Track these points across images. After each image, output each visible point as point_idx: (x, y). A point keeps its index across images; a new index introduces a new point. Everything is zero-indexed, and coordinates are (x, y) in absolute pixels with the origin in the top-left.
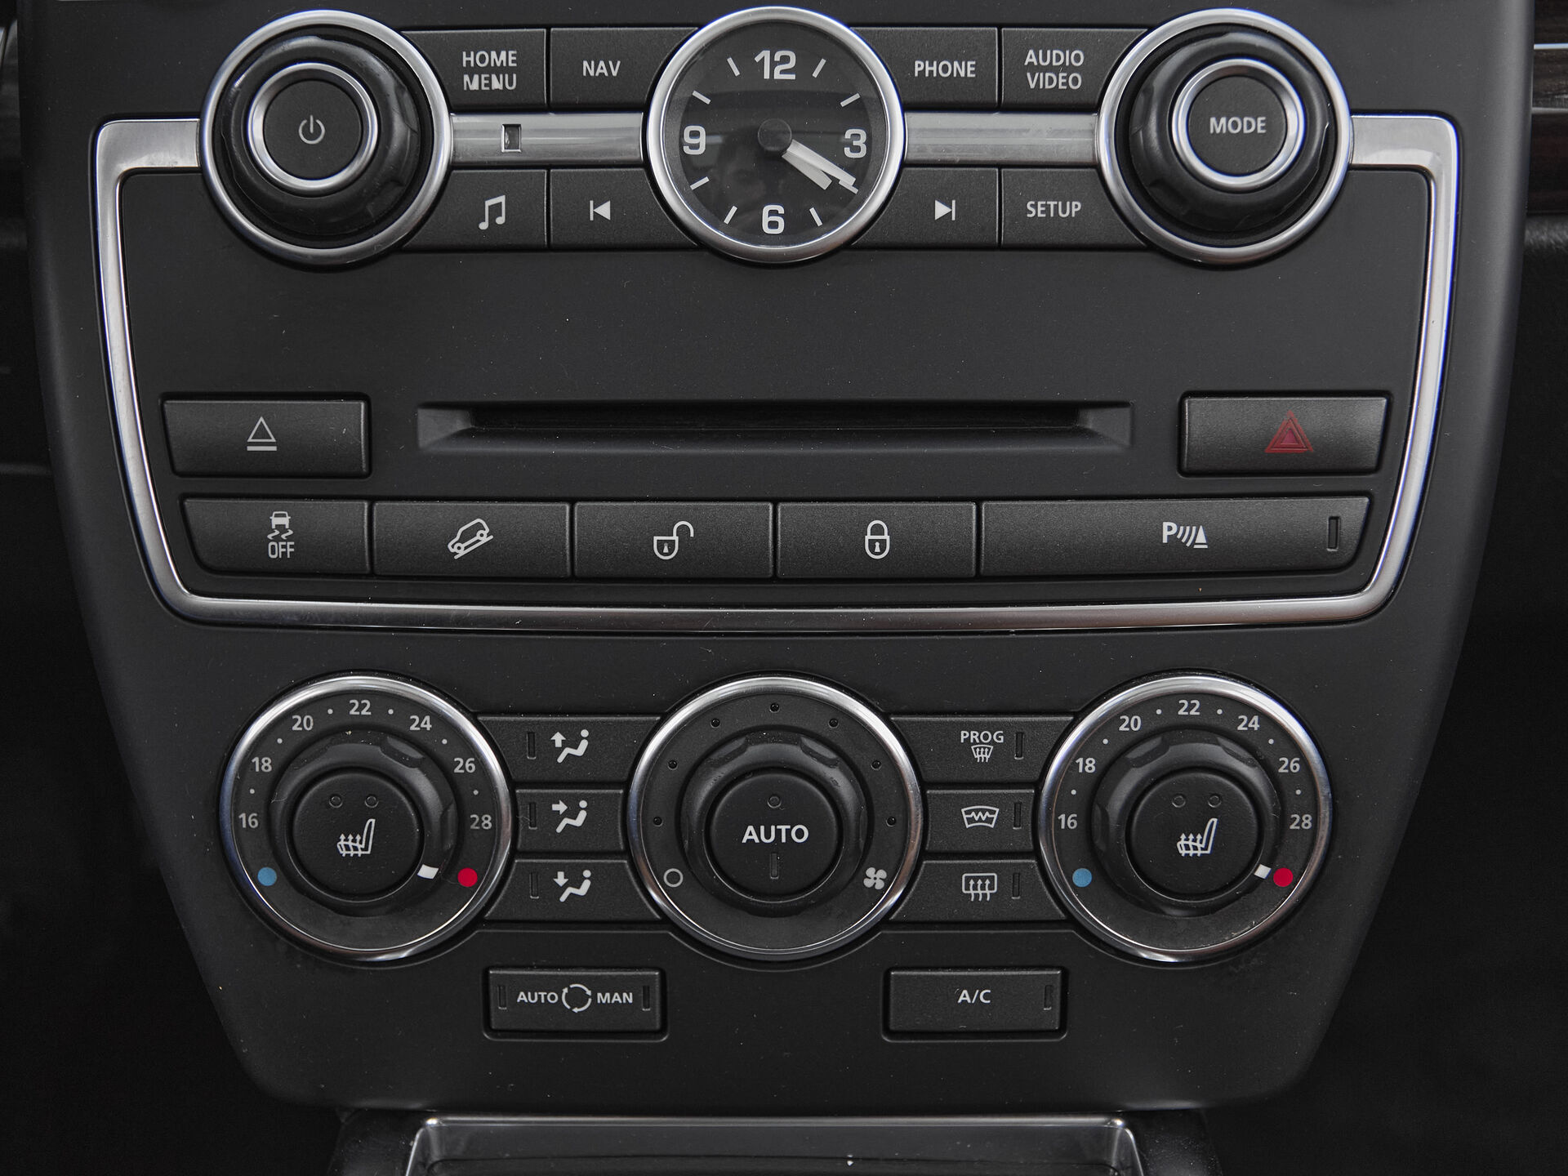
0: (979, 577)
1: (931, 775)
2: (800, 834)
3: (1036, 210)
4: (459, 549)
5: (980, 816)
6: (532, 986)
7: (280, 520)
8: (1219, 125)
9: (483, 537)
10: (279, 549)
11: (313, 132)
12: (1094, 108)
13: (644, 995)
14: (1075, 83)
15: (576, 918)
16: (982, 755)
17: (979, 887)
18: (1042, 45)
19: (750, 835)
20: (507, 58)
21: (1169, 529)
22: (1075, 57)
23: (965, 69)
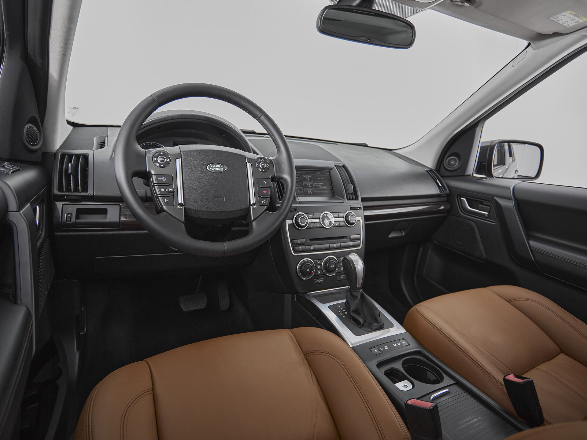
1: (339, 262)
2: (334, 266)
3: (341, 224)
4: (311, 249)
6: (317, 280)
7: (300, 248)
9: (313, 248)
10: (300, 250)
11: (303, 221)
12: (344, 217)
13: (323, 280)
14: (342, 216)
15: (319, 275)
19: (331, 266)
20: (311, 215)
21: (350, 244)
22: (342, 214)
23: (337, 215)
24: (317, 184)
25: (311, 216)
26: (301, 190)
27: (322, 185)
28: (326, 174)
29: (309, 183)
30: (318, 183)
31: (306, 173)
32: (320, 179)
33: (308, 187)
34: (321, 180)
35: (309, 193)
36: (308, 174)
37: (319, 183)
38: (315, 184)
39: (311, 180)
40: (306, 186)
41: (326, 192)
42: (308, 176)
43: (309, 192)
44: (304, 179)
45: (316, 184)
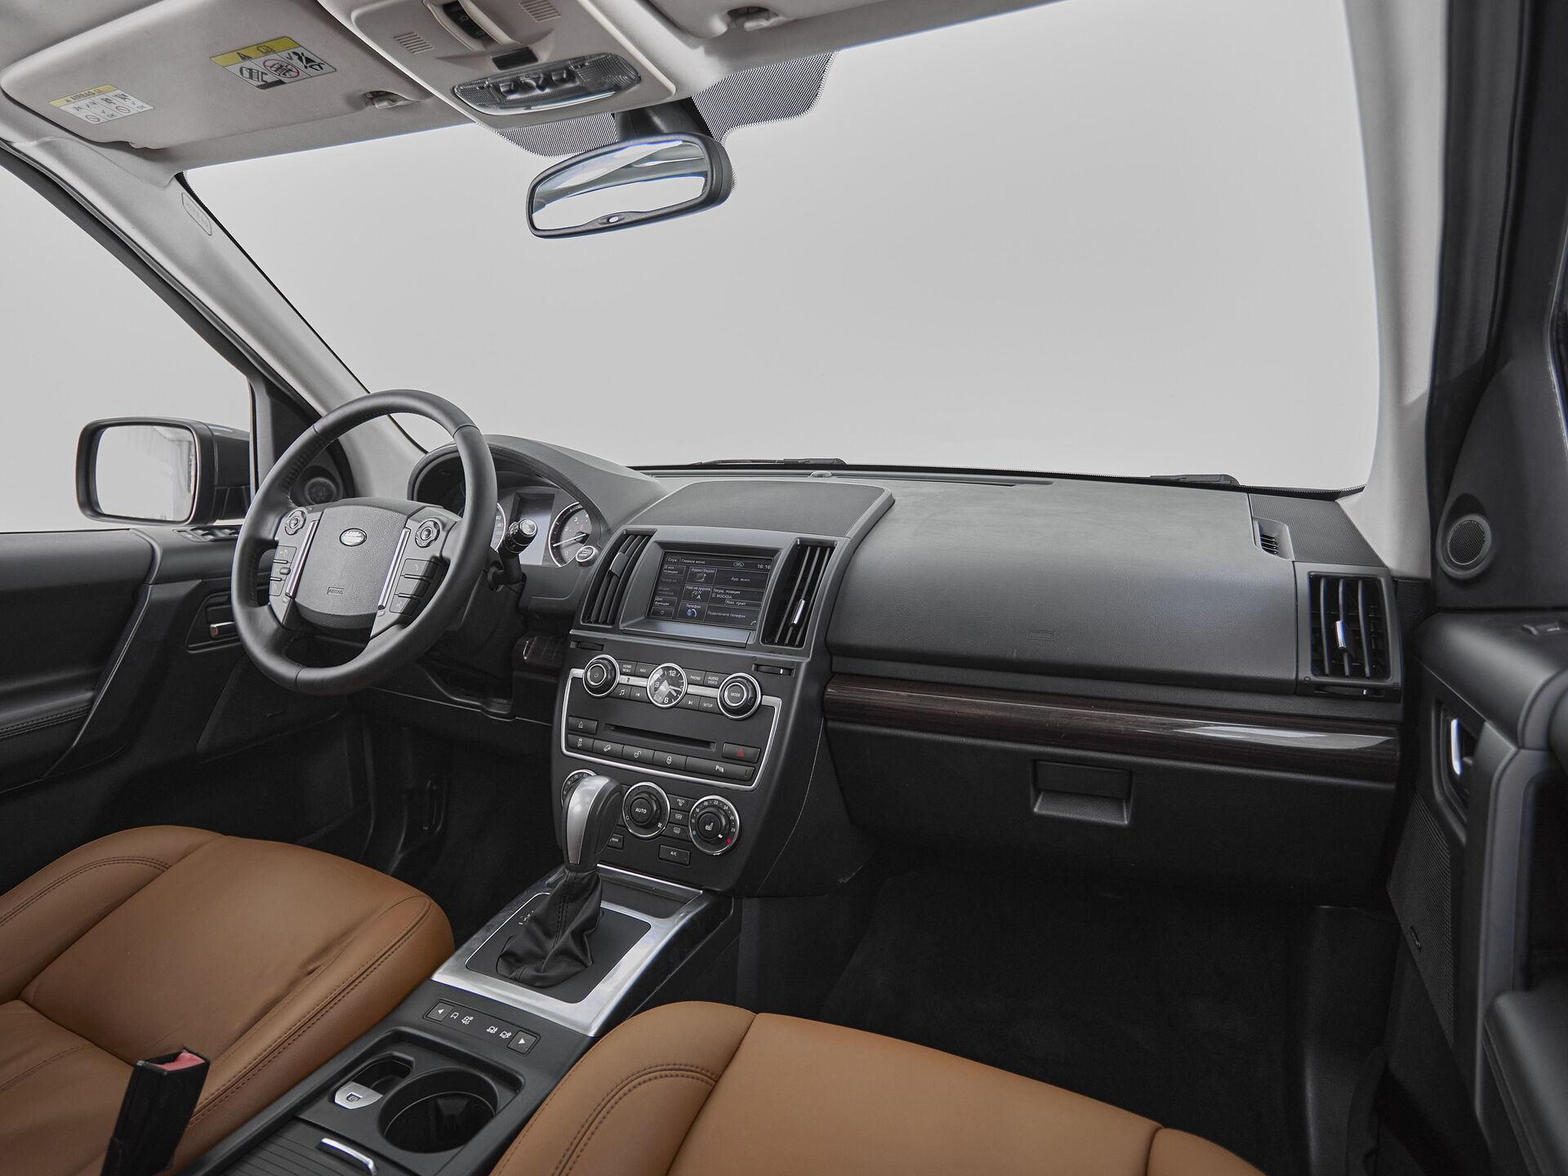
0: (685, 770)
1: (672, 807)
2: (645, 811)
3: (705, 705)
4: (605, 750)
5: (679, 816)
7: (581, 740)
8: (732, 694)
9: (609, 749)
10: (579, 745)
11: (597, 676)
12: (718, 688)
13: (619, 840)
14: (716, 683)
16: (681, 805)
17: (677, 831)
18: (712, 676)
19: (637, 810)
20: (630, 667)
21: (717, 767)
22: (717, 679)
23: (699, 678)
24: (721, 593)
25: (628, 668)
26: (672, 604)
27: (734, 596)
28: (761, 567)
29: (700, 589)
30: (725, 590)
31: (703, 562)
32: (737, 580)
33: (694, 599)
34: (739, 584)
35: (689, 614)
36: (709, 564)
37: (727, 591)
38: (717, 593)
39: (709, 579)
40: (690, 597)
41: (740, 616)
42: (705, 570)
43: (689, 610)
44: (693, 578)
45: (719, 592)
